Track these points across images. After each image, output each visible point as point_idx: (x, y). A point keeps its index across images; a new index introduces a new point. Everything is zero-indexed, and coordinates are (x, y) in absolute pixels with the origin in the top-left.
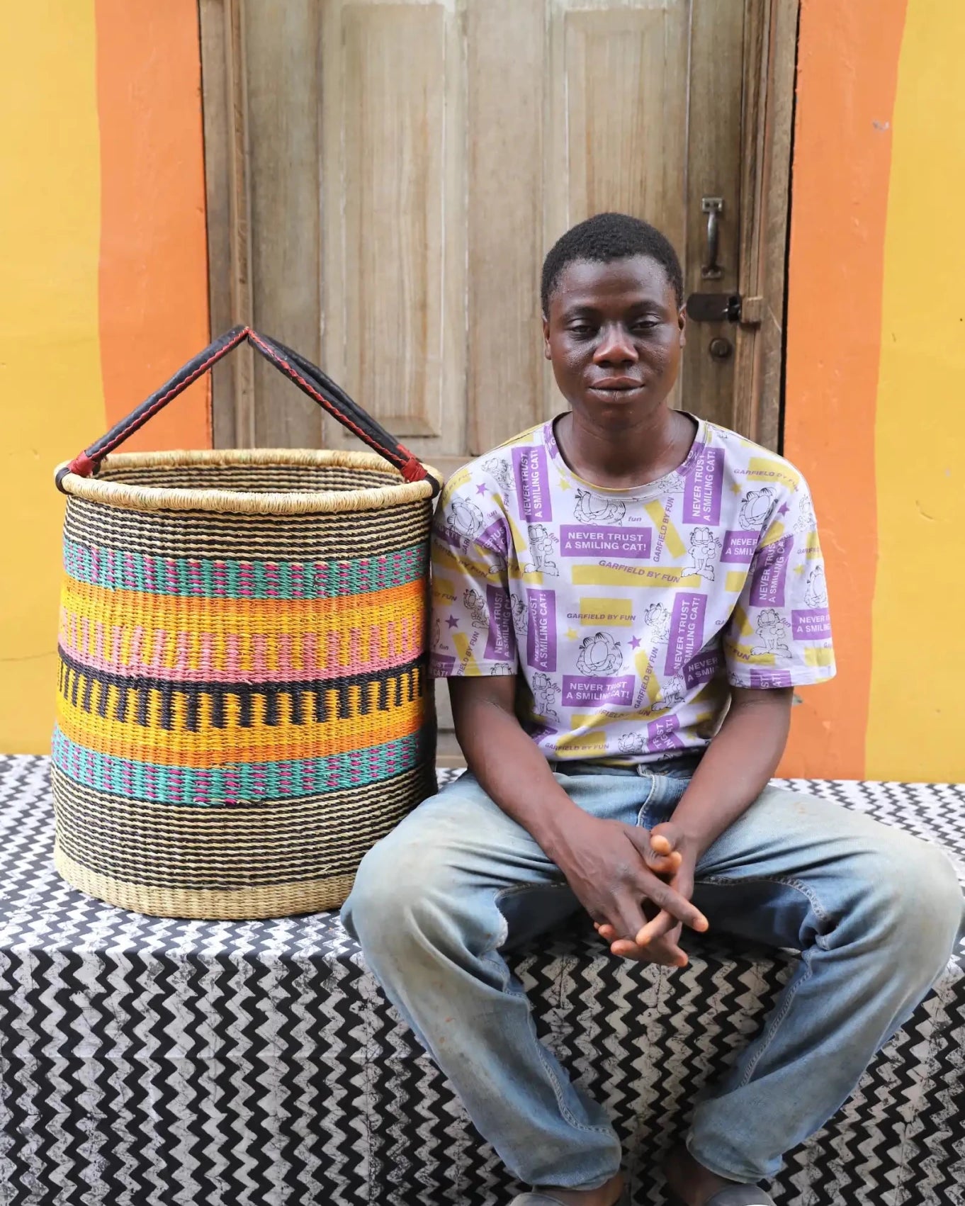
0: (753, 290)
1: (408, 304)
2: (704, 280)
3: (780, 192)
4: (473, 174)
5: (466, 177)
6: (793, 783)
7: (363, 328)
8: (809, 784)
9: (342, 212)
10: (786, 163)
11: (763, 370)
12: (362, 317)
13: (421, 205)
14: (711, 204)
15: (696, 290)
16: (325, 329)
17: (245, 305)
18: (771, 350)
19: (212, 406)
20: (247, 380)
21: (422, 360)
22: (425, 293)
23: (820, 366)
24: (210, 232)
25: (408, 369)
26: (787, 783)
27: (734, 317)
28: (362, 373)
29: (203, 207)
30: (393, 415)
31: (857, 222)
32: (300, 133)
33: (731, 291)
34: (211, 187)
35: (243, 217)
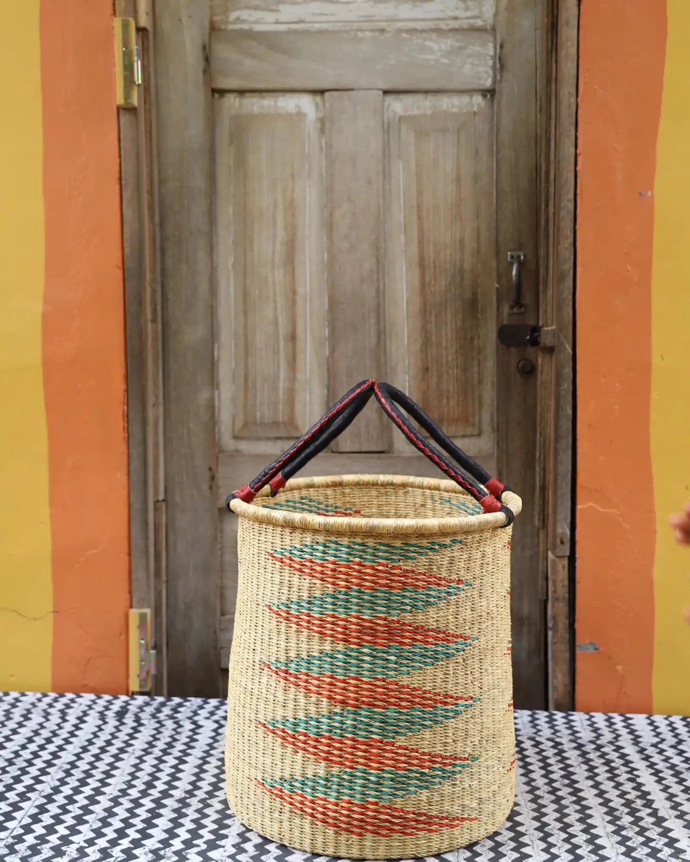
0: (549, 322)
1: (281, 336)
2: (510, 315)
3: (566, 246)
4: (330, 237)
5: (325, 239)
6: (592, 717)
7: (247, 354)
8: (606, 717)
9: (230, 268)
10: (572, 224)
11: (558, 384)
12: (246, 347)
13: (290, 261)
14: (515, 256)
15: (505, 322)
16: (218, 357)
17: (155, 339)
18: (564, 367)
19: (127, 416)
20: (156, 396)
21: (293, 379)
22: (294, 328)
23: (604, 380)
24: (126, 284)
25: (282, 385)
26: (587, 717)
27: (535, 342)
28: (246, 390)
29: (121, 265)
30: (271, 421)
31: (629, 269)
32: (198, 210)
33: (532, 323)
34: (127, 251)
35: (153, 271)
